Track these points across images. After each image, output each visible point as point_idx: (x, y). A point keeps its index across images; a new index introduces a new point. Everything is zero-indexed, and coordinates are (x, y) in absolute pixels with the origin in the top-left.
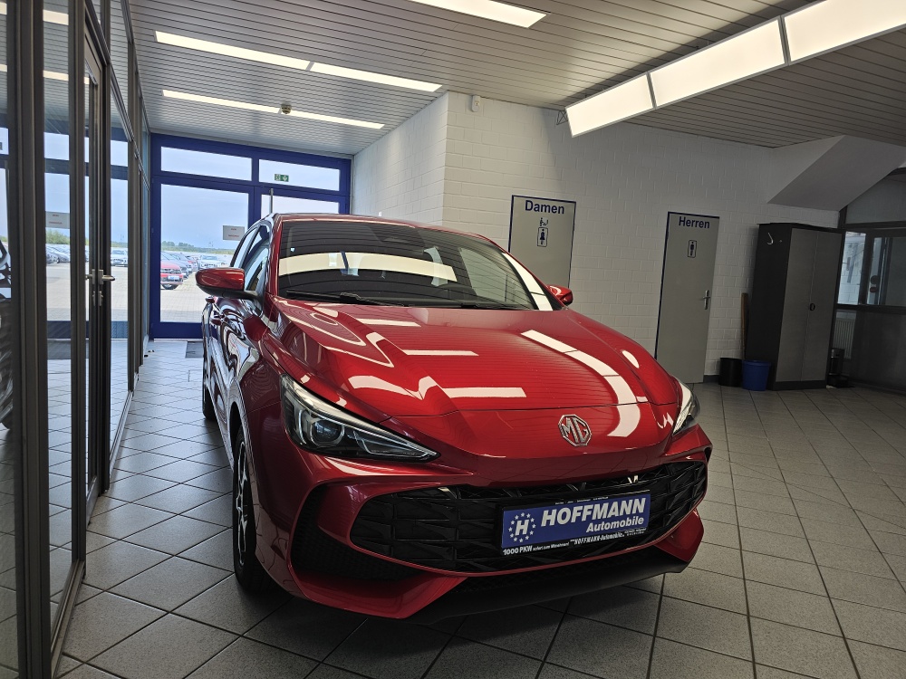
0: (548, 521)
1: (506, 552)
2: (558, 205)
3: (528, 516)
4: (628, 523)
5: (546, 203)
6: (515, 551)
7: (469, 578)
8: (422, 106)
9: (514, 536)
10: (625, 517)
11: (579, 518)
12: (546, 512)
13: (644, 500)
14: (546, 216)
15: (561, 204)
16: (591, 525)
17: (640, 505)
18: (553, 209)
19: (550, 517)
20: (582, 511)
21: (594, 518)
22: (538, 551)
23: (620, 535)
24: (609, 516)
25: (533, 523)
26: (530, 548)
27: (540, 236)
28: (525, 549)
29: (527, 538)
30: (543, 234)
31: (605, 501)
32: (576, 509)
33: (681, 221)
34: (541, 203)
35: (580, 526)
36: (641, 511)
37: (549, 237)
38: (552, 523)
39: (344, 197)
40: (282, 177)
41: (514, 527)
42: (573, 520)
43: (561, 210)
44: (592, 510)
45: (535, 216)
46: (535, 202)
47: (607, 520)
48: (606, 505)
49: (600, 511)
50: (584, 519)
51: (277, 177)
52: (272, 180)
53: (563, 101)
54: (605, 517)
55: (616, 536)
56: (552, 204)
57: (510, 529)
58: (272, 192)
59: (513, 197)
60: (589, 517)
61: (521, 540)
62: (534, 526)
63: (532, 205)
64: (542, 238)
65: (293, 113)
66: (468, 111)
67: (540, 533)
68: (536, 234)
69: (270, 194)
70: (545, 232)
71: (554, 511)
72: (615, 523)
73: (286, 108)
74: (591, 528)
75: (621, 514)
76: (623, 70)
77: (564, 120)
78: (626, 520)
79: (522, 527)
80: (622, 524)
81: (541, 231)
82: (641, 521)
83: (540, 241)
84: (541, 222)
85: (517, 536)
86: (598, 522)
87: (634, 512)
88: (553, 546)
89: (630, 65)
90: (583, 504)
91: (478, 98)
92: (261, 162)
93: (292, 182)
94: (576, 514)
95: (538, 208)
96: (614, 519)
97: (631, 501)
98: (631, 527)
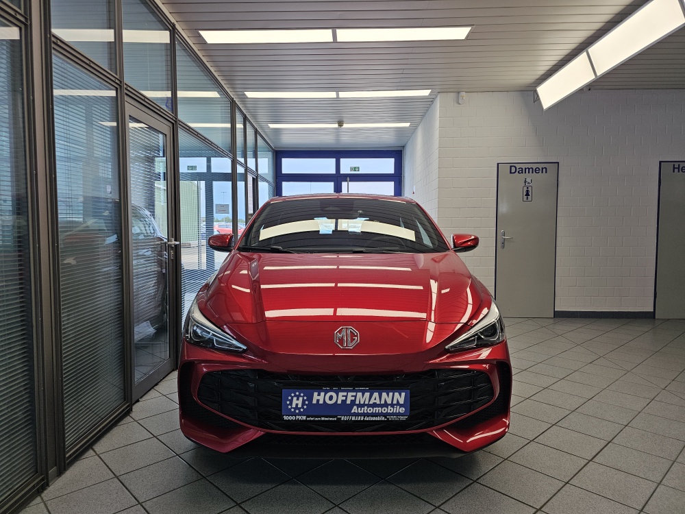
0: (318, 401)
1: (285, 418)
2: (540, 166)
3: (302, 395)
4: (390, 410)
5: (530, 166)
6: (293, 418)
7: (267, 433)
8: (428, 106)
9: (292, 408)
10: (386, 405)
11: (344, 402)
12: (316, 394)
13: (403, 394)
14: (529, 177)
15: (544, 166)
16: (355, 407)
17: (400, 397)
18: (536, 171)
19: (319, 397)
20: (346, 396)
21: (357, 402)
22: (310, 420)
23: (383, 419)
24: (371, 403)
25: (306, 400)
26: (304, 418)
27: (525, 193)
28: (300, 418)
29: (302, 410)
30: (527, 191)
31: (367, 391)
32: (341, 394)
33: (674, 168)
34: (524, 166)
35: (345, 407)
36: (402, 402)
37: (534, 193)
38: (321, 402)
39: (397, 177)
40: (355, 169)
41: (291, 401)
42: (339, 402)
43: (544, 170)
44: (355, 396)
45: (520, 178)
46: (518, 166)
47: (369, 406)
48: (367, 395)
49: (363, 397)
50: (348, 402)
51: (351, 169)
52: (349, 172)
53: (533, 83)
54: (367, 403)
55: (378, 419)
56: (534, 166)
57: (288, 402)
58: (348, 179)
59: (498, 164)
60: (353, 402)
61: (297, 411)
62: (307, 402)
63: (514, 169)
64: (527, 194)
65: (345, 126)
66: (456, 105)
67: (312, 408)
68: (520, 193)
69: (347, 181)
70: (530, 189)
71: (322, 394)
72: (377, 409)
73: (340, 123)
74: (355, 410)
75: (383, 402)
76: (568, 51)
77: (537, 99)
78: (388, 408)
79: (297, 402)
80: (384, 410)
81: (525, 189)
82: (402, 410)
83: (525, 197)
84: (525, 182)
85: (294, 408)
86: (360, 406)
87: (395, 402)
88: (323, 419)
89: (573, 46)
90: (348, 391)
91: (463, 94)
92: (342, 160)
93: (361, 172)
94: (341, 398)
95: (521, 171)
96: (375, 405)
97: (391, 394)
98: (393, 414)
